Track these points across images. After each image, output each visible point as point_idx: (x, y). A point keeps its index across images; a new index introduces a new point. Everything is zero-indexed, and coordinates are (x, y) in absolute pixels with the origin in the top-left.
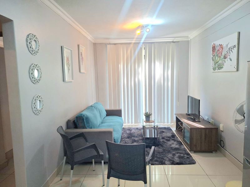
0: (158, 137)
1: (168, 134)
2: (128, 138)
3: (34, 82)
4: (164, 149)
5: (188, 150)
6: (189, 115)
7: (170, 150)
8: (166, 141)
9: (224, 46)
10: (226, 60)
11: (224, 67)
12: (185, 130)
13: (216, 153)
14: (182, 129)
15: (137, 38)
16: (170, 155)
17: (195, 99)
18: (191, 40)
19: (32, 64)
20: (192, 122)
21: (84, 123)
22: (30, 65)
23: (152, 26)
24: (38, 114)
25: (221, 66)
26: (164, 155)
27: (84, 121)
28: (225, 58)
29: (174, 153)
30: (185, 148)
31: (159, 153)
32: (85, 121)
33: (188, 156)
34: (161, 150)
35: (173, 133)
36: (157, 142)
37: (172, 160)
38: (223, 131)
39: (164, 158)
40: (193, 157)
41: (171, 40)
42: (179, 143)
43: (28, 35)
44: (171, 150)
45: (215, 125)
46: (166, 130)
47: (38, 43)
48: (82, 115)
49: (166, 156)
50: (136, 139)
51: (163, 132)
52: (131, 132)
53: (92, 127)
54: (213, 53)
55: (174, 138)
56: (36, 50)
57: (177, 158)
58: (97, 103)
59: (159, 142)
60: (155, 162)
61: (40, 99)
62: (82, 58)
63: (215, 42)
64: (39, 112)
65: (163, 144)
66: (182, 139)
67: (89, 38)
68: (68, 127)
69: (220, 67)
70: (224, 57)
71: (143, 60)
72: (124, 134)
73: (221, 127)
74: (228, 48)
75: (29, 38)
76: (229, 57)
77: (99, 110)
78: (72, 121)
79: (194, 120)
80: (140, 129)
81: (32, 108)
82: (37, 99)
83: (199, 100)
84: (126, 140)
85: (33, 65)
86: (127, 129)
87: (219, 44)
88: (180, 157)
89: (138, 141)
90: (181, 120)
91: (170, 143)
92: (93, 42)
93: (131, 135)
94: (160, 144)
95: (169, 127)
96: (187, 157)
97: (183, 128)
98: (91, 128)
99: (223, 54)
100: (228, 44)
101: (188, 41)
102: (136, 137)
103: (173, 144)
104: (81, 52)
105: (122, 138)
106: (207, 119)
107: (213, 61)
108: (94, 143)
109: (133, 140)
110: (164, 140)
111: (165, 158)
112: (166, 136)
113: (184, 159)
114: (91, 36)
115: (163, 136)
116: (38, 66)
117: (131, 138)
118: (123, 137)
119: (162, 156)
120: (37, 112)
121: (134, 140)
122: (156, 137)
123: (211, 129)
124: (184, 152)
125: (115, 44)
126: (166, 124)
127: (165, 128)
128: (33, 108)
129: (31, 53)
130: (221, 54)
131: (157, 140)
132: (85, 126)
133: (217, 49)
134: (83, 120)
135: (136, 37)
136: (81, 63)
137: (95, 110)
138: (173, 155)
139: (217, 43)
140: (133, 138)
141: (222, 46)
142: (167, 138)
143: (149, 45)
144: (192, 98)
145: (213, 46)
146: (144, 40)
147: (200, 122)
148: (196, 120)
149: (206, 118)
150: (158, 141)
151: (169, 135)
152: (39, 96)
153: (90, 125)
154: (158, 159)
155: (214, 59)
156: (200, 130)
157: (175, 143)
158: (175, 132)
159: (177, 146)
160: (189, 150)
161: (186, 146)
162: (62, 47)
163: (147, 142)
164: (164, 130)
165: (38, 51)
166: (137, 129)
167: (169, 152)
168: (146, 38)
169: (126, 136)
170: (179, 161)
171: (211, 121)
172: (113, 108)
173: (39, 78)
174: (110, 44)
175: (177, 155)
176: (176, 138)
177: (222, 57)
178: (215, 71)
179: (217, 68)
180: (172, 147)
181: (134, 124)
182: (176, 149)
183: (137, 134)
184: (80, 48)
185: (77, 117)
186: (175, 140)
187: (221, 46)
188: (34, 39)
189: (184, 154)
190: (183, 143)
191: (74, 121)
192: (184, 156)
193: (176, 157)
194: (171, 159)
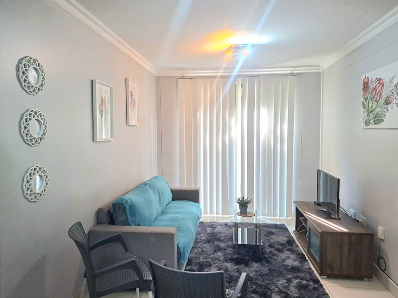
0: (262, 244)
1: (281, 237)
2: (208, 241)
3: (29, 142)
4: (272, 268)
5: (316, 272)
6: (319, 204)
7: (282, 271)
8: (276, 252)
9: (386, 80)
10: (389, 107)
11: (385, 119)
12: (312, 234)
13: (369, 281)
14: (306, 232)
15: (226, 68)
16: (282, 282)
17: (332, 178)
18: (323, 70)
19: (28, 111)
20: (325, 219)
21: (126, 215)
22: (23, 112)
23: (253, 46)
24: (35, 200)
25: (380, 118)
26: (270, 280)
27: (126, 212)
28: (387, 102)
29: (289, 277)
30: (310, 269)
31: (262, 276)
32: (128, 211)
33: (316, 286)
34: (265, 270)
35: (290, 237)
36: (260, 253)
37: (283, 292)
38: (383, 240)
39: (269, 286)
40: (325, 287)
41: (288, 71)
42: (300, 258)
43: (22, 59)
44: (285, 272)
45: (367, 227)
46: (278, 230)
47: (41, 73)
48: (122, 200)
49: (273, 283)
50: (222, 245)
51: (272, 233)
52: (215, 231)
53: (141, 223)
54: (364, 93)
55: (292, 246)
56: (38, 86)
57: (294, 289)
58: (155, 177)
59: (264, 253)
60: (252, 295)
61: (40, 173)
62: (133, 102)
63: (368, 75)
64: (38, 197)
65: (269, 257)
66: (306, 250)
67: (148, 68)
68: (98, 221)
69: (378, 120)
70: (386, 100)
71: (240, 105)
72: (201, 235)
73: (380, 231)
74: (393, 85)
75: (23, 65)
76: (395, 101)
77: (158, 190)
78: (106, 211)
79: (328, 216)
80: (230, 227)
81: (23, 191)
82: (34, 174)
83: (339, 180)
84: (204, 245)
85: (30, 112)
86: (209, 224)
87: (377, 79)
88: (300, 286)
89: (225, 249)
90: (305, 215)
91: (283, 256)
92: (155, 74)
93: (213, 236)
94: (264, 257)
95: (283, 225)
96: (314, 288)
97: (308, 229)
98: (139, 225)
99: (384, 96)
100: (394, 77)
101: (319, 74)
102: (223, 241)
103: (289, 258)
104: (131, 92)
105: (196, 242)
106: (353, 215)
107: (364, 107)
108: (134, 259)
109: (216, 247)
110: (272, 249)
111: (272, 287)
112: (278, 242)
113: (309, 290)
114: (150, 64)
115: (272, 241)
116: (38, 114)
117: (213, 242)
118: (199, 240)
119: (267, 282)
120: (33, 197)
121: (219, 246)
122: (258, 244)
123: (360, 236)
124: (308, 276)
125: (191, 78)
126: (278, 217)
127: (276, 226)
128: (25, 189)
129: (26, 91)
130: (380, 95)
131: (259, 249)
132: (128, 220)
133: (372, 86)
134: (125, 210)
135: (224, 65)
136: (130, 109)
137: (151, 192)
138: (287, 282)
139: (372, 76)
140: (216, 242)
141: (381, 81)
142: (278, 246)
143: (250, 79)
144: (326, 175)
145: (365, 81)
146: (239, 72)
147: (340, 219)
148: (332, 216)
149: (351, 212)
150: (262, 252)
151: (283, 239)
152: (38, 168)
153: (136, 219)
154: (259, 290)
155: (367, 105)
156: (339, 236)
157: (293, 256)
158: (293, 235)
159: (296, 264)
160: (318, 272)
161: (313, 264)
162: (92, 81)
163: (241, 252)
164: (273, 230)
165: (41, 88)
166: (226, 225)
167: (280, 274)
168: (241, 68)
169: (204, 238)
170: (297, 295)
171: (361, 218)
172: (185, 187)
173: (40, 136)
174: (183, 78)
175: (295, 282)
176: (294, 246)
177: (382, 101)
178: (367, 127)
179: (372, 121)
180: (286, 266)
181: (221, 215)
182: (294, 269)
183: (224, 235)
184: (130, 84)
185: (114, 205)
186: (292, 251)
187: (379, 80)
188: (34, 66)
189: (308, 281)
190: (307, 258)
191: (109, 211)
192: (309, 285)
193: (293, 286)
194: (283, 290)
